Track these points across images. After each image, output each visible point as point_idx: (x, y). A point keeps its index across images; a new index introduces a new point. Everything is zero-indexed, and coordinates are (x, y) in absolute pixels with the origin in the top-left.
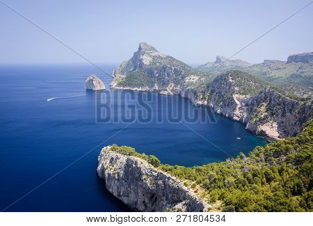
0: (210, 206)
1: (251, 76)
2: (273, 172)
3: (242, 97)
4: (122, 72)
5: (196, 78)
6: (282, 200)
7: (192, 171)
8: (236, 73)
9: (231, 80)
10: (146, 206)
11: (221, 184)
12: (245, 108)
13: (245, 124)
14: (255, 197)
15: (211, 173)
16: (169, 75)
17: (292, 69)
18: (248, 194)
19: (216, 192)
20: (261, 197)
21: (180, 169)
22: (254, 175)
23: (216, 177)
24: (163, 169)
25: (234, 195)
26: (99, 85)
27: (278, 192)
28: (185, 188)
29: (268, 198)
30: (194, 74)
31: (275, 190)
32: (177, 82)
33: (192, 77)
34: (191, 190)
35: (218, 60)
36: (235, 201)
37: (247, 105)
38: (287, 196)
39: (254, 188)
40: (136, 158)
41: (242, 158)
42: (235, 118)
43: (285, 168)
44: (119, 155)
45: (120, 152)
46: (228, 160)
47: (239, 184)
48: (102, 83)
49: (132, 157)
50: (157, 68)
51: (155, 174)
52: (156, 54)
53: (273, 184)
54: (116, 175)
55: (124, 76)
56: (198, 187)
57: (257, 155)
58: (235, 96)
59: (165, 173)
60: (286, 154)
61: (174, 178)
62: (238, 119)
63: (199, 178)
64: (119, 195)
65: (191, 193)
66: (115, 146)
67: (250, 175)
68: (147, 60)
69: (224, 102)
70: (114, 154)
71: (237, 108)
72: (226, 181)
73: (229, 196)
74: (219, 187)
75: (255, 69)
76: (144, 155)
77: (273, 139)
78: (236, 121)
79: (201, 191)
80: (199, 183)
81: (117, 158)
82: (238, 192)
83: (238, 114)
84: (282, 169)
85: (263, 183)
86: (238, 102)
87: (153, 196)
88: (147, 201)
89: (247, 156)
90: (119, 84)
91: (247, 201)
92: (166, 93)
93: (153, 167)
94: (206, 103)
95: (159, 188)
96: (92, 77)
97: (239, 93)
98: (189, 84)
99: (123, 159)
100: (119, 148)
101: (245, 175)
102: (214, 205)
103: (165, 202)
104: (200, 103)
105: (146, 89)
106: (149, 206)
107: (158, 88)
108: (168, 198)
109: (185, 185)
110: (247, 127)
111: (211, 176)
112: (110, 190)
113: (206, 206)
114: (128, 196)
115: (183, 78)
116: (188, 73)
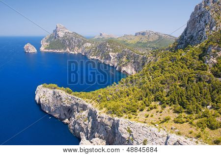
0: (100, 111)
1: (118, 43)
2: (130, 91)
3: (114, 54)
4: (47, 42)
5: (89, 45)
6: (134, 104)
7: (90, 94)
8: (111, 41)
9: (108, 45)
10: (66, 116)
11: (105, 99)
13: (116, 68)
14: (122, 104)
16: (75, 43)
17: (137, 39)
18: (119, 103)
19: (103, 104)
20: (124, 104)
21: (83, 94)
22: (121, 93)
23: (102, 96)
24: (74, 95)
25: (112, 104)
26: (32, 50)
28: (86, 104)
29: (127, 104)
30: (88, 42)
31: (131, 99)
32: (79, 46)
33: (88, 44)
34: (90, 104)
35: (101, 35)
36: (112, 107)
37: (116, 58)
38: (136, 102)
40: (58, 90)
41: (115, 85)
43: (135, 88)
44: (48, 89)
45: (49, 88)
46: (108, 87)
47: (114, 99)
48: (34, 48)
49: (56, 90)
50: (68, 39)
51: (70, 98)
52: (66, 31)
53: (130, 97)
54: (47, 101)
55: (48, 44)
56: (93, 102)
57: (122, 83)
58: (110, 54)
59: (75, 97)
61: (80, 99)
62: (112, 65)
63: (94, 97)
64: (50, 111)
65: (90, 106)
66: (45, 84)
67: (119, 93)
68: (61, 34)
69: (105, 56)
70: (45, 89)
71: (112, 60)
72: (107, 98)
73: (109, 105)
74: (104, 101)
75: (120, 39)
76: (63, 88)
77: (129, 74)
79: (95, 104)
80: (93, 100)
81: (47, 91)
82: (113, 103)
83: (112, 62)
84: (134, 89)
85: (125, 97)
86: (112, 57)
87: (69, 110)
88: (66, 113)
89: (117, 84)
90: (46, 49)
91: (118, 106)
92: (73, 53)
93: (68, 94)
94: (95, 57)
95: (73, 105)
96: (28, 45)
97: (112, 52)
98: (86, 47)
99: (51, 91)
100: (48, 86)
101: (116, 94)
102: (102, 110)
103: (77, 112)
104: (92, 58)
105: (62, 51)
106: (68, 115)
107: (69, 51)
108: (77, 110)
109: (87, 102)
110: (117, 69)
111: (100, 96)
112: (44, 110)
113: (98, 112)
114: (55, 111)
115: (82, 45)
116: (85, 42)
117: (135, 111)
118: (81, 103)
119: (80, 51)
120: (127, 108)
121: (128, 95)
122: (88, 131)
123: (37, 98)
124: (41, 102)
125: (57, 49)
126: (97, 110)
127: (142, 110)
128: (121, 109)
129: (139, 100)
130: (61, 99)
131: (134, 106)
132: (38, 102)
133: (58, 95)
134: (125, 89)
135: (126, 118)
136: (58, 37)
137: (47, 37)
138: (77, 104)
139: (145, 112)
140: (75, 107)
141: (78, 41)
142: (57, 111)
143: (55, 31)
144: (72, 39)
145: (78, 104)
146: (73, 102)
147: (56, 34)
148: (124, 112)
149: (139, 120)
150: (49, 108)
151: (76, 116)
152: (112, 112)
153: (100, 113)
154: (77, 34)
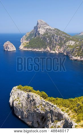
4: (27, 39)
5: (72, 43)
15: (78, 102)
16: (56, 41)
26: (11, 48)
28: (62, 112)
32: (61, 45)
33: (71, 42)
34: (66, 113)
40: (33, 93)
44: (23, 92)
49: (30, 93)
50: (48, 37)
51: (44, 103)
52: (48, 27)
54: (21, 105)
56: (70, 111)
59: (50, 103)
61: (55, 106)
63: (71, 106)
64: (22, 117)
65: (66, 115)
66: (20, 86)
68: (42, 31)
76: (38, 91)
80: (71, 109)
87: (43, 117)
88: (39, 121)
90: (25, 47)
92: (54, 52)
95: (47, 113)
96: (8, 43)
98: (69, 46)
99: (25, 94)
100: (23, 87)
103: (50, 122)
105: (42, 50)
106: (41, 124)
107: (49, 49)
108: (52, 119)
109: (62, 110)
111: (78, 105)
112: (17, 114)
114: (28, 118)
115: (65, 42)
116: (68, 39)
118: (56, 111)
119: (62, 50)
123: (11, 100)
124: (15, 105)
125: (37, 48)
126: (73, 122)
130: (35, 104)
132: (11, 104)
133: (32, 98)
136: (39, 34)
137: (28, 35)
138: (51, 112)
140: (49, 115)
141: (60, 38)
142: (30, 118)
143: (36, 28)
144: (53, 36)
145: (53, 112)
146: (47, 109)
147: (36, 30)
150: (22, 112)
154: (59, 31)
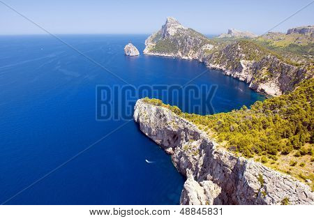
0: (218, 145)
1: (256, 45)
2: (269, 121)
3: (247, 62)
4: (153, 41)
5: (210, 47)
6: (273, 142)
7: (205, 118)
8: (245, 42)
9: (239, 49)
10: (170, 143)
11: (227, 128)
12: (249, 71)
13: (249, 83)
14: (253, 139)
15: (220, 120)
16: (190, 44)
17: (290, 40)
18: (248, 137)
19: (223, 135)
20: (258, 139)
21: (196, 117)
22: (254, 123)
23: (224, 123)
24: (183, 117)
25: (237, 137)
26: (134, 52)
27: (271, 136)
28: (199, 131)
29: (262, 140)
30: (209, 43)
31: (269, 134)
32: (196, 49)
33: (208, 45)
34: (204, 132)
35: (230, 32)
36: (237, 141)
37: (251, 68)
38: (277, 139)
39: (253, 132)
40: (163, 108)
41: (244, 109)
42: (241, 79)
43: (278, 118)
44: (150, 106)
45: (151, 103)
46: (233, 111)
47: (242, 130)
48: (136, 50)
49: (160, 108)
50: (180, 38)
51: (177, 120)
52: (180, 26)
53: (268, 130)
54: (148, 121)
55: (154, 45)
56: (209, 130)
57: (257, 108)
58: (242, 62)
59: (185, 120)
60: (280, 108)
61: (191, 123)
62: (243, 80)
63: (211, 124)
64: (150, 134)
65: (204, 134)
66: (147, 98)
67: (250, 123)
68: (172, 32)
69: (233, 66)
70: (146, 105)
71: (243, 71)
72: (231, 127)
73: (233, 138)
74: (226, 131)
75: (260, 39)
76: (169, 105)
77: (270, 96)
78: (242, 81)
79: (211, 134)
80: (210, 127)
81: (149, 108)
82: (240, 135)
83: (244, 75)
84: (276, 120)
85: (260, 129)
86: (243, 66)
87: (175, 136)
88: (170, 139)
89: (249, 108)
90: (151, 51)
91: (247, 142)
92: (186, 58)
93: (175, 115)
94: (218, 66)
95: (180, 130)
96: (129, 45)
97: (245, 58)
98: (205, 51)
99: (154, 108)
100: (150, 100)
101: (246, 122)
102: (221, 144)
103: (184, 141)
104: (213, 66)
105: (171, 55)
106: (172, 143)
107: (180, 54)
108: (186, 137)
109: (200, 128)
110: (250, 86)
111: (220, 122)
112: (143, 131)
113: (215, 145)
114: (156, 135)
115: (201, 46)
116: (205, 43)
117: (273, 154)
118: (192, 129)
119: (196, 56)
120: (261, 147)
121: (264, 128)
122: (198, 169)
123: (136, 115)
124: (141, 120)
125: (165, 52)
126: (213, 142)
127: (285, 153)
128: (250, 146)
129: (283, 137)
130: (165, 120)
131: (272, 145)
132: (136, 120)
133: (162, 114)
134: (261, 117)
135: (258, 160)
136: (168, 35)
137: (154, 36)
138: (186, 130)
139: (290, 157)
140: (183, 133)
141: (196, 41)
142: (159, 136)
143: (165, 27)
144: (186, 38)
145: (188, 130)
146: (181, 126)
147: (165, 31)
148: (256, 151)
149: (280, 167)
150: (150, 129)
151: (183, 146)
152: (237, 149)
153: (217, 147)
154: (194, 31)
